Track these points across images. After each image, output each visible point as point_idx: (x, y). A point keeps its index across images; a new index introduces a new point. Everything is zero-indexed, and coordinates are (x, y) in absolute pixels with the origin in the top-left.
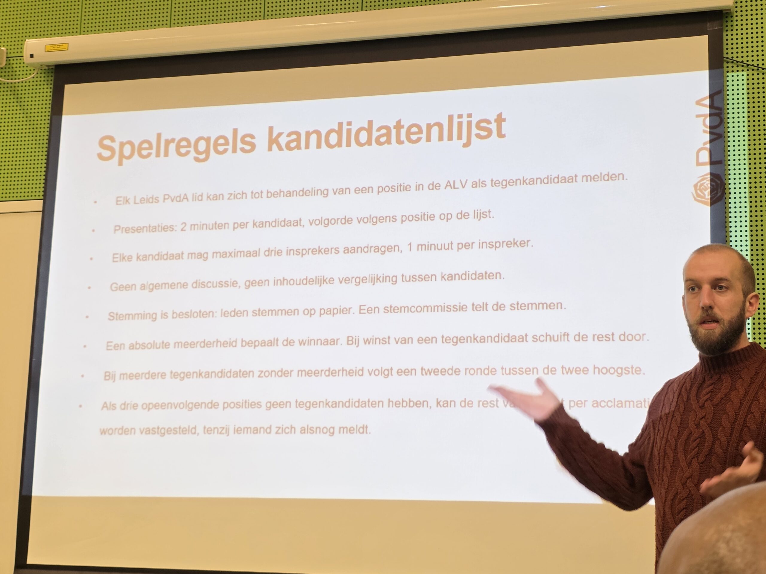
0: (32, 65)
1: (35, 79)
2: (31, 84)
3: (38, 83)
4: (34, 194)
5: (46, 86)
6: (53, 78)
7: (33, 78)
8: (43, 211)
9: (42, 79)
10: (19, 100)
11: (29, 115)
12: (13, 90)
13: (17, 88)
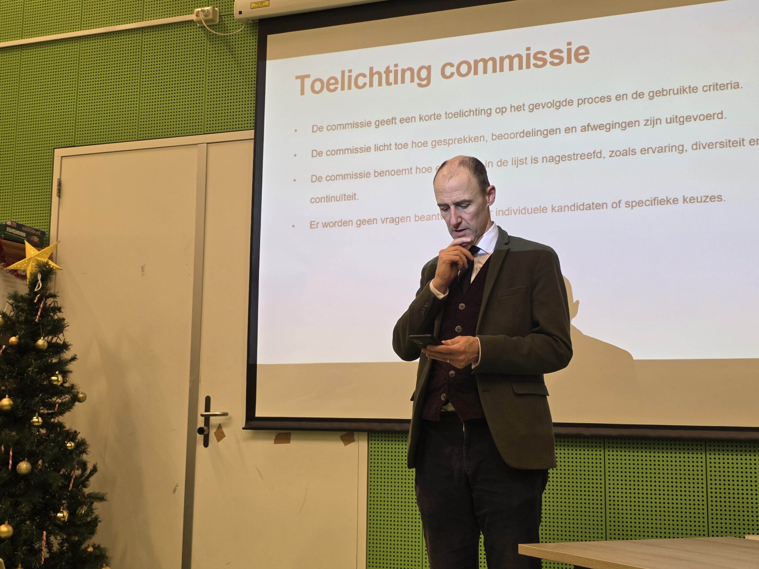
0: (240, 20)
1: (243, 32)
2: (240, 36)
3: (246, 35)
4: (246, 125)
5: (251, 38)
6: (257, 31)
7: (241, 31)
8: (255, 139)
9: (249, 32)
10: (231, 50)
11: (239, 62)
12: (226, 41)
13: (228, 41)
